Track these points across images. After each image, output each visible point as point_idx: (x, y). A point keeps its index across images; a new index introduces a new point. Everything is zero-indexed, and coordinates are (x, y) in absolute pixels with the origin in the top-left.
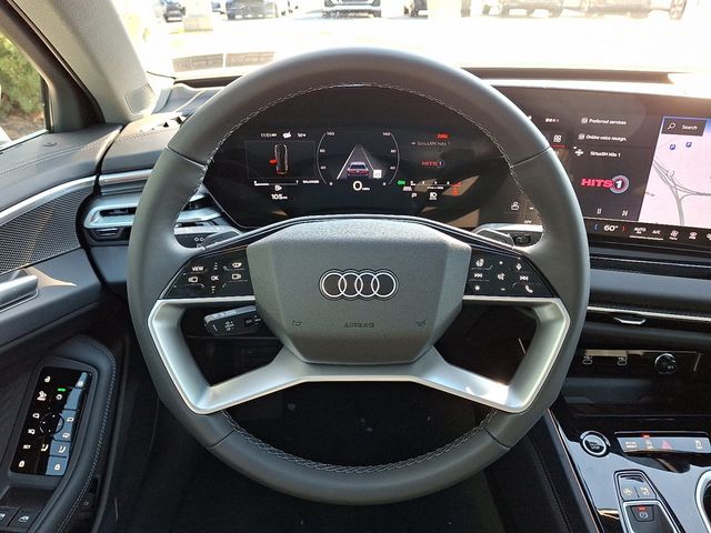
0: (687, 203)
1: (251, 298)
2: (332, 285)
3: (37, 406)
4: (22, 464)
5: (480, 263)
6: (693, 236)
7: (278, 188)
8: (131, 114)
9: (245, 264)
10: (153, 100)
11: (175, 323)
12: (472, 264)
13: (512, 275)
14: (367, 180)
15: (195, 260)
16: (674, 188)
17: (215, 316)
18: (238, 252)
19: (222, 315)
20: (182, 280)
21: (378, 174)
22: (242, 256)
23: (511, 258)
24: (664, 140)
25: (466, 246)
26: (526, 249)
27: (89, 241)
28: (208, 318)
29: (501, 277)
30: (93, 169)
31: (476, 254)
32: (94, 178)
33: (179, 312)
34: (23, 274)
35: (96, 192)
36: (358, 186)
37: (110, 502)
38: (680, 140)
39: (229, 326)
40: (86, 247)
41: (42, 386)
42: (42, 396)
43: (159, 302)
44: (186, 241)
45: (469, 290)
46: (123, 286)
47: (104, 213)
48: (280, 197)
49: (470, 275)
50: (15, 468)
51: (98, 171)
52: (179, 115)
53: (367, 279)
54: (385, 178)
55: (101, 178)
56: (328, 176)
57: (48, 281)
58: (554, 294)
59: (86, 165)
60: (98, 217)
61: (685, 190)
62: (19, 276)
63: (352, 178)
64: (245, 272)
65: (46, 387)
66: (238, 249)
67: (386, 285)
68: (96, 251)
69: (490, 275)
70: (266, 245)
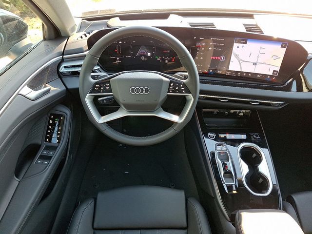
0: (243, 64)
1: (112, 94)
2: (133, 90)
3: (50, 124)
4: (48, 140)
5: (172, 85)
6: (245, 74)
7: (118, 59)
8: (70, 34)
9: (110, 85)
10: (77, 28)
11: (92, 100)
12: (170, 85)
13: (180, 88)
14: (146, 56)
15: (96, 83)
16: (239, 60)
17: (101, 99)
18: (107, 81)
19: (103, 98)
20: (93, 89)
21: (149, 54)
22: (109, 82)
23: (180, 84)
24: (235, 45)
25: (168, 80)
26: (184, 81)
27: (61, 76)
28: (99, 99)
29: (177, 88)
30: (62, 53)
31: (171, 82)
32: (62, 56)
33: (93, 97)
34: (45, 87)
35: (62, 61)
36: (143, 58)
37: (70, 155)
38: (240, 45)
39: (105, 101)
40: (60, 77)
41: (50, 119)
42: (51, 122)
43: (88, 95)
44: (93, 77)
45: (169, 92)
46: (78, 89)
47: (65, 67)
48: (119, 61)
49: (169, 88)
50: (46, 141)
51: (63, 54)
52: (85, 33)
53: (142, 89)
54: (152, 55)
55: (64, 56)
56: (134, 54)
57: (52, 88)
58: (190, 93)
59: (59, 53)
60: (63, 69)
61: (242, 60)
62: (44, 88)
63: (141, 55)
64: (110, 86)
65: (52, 119)
66: (108, 80)
67: (147, 90)
68: (63, 79)
69: (174, 88)
70: (116, 79)
